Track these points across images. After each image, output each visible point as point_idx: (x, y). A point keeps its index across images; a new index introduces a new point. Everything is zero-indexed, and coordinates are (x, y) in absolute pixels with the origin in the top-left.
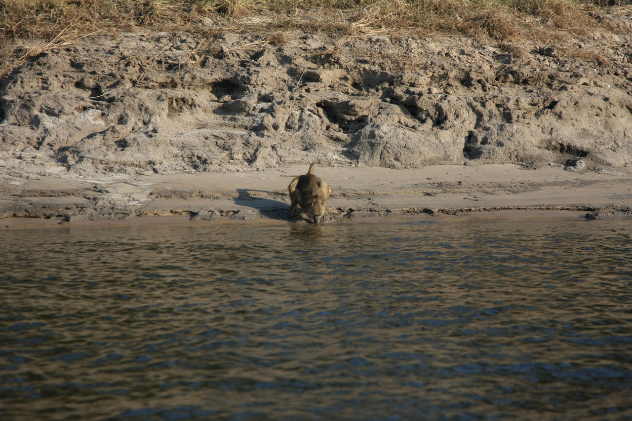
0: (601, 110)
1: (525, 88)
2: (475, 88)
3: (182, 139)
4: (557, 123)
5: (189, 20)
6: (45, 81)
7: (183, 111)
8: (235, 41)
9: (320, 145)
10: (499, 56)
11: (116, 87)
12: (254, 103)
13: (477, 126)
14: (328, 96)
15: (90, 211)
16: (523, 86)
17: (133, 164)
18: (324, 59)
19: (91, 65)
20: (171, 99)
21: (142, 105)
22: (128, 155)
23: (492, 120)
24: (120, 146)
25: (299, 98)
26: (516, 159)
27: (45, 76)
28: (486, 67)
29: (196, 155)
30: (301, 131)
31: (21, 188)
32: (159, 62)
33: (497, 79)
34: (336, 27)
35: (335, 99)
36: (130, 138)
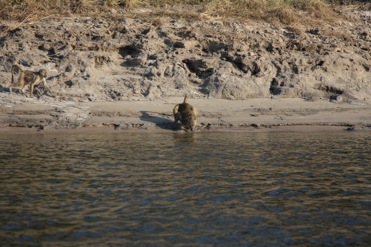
0: (349, 66)
1: (304, 53)
2: (275, 53)
3: (104, 81)
4: (324, 74)
5: (102, 10)
6: (21, 45)
7: (103, 64)
8: (132, 23)
9: (186, 85)
10: (287, 34)
11: (63, 50)
12: (145, 60)
13: (278, 75)
14: (189, 56)
15: (55, 123)
16: (303, 52)
17: (76, 96)
18: (186, 34)
19: (47, 36)
20: (96, 57)
21: (80, 61)
22: (73, 90)
23: (286, 72)
24: (68, 84)
25: (172, 57)
26: (301, 95)
27: (20, 42)
28: (281, 40)
29: (113, 91)
30: (174, 77)
31: (12, 109)
32: (88, 35)
33: (287, 48)
34: (191, 16)
35: (193, 58)
36: (74, 80)
